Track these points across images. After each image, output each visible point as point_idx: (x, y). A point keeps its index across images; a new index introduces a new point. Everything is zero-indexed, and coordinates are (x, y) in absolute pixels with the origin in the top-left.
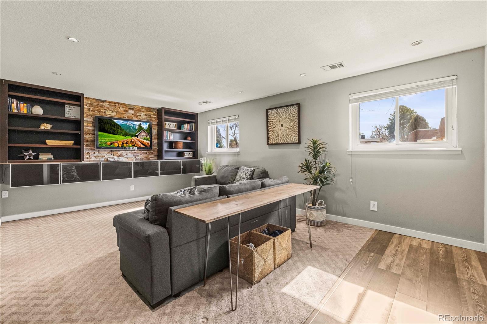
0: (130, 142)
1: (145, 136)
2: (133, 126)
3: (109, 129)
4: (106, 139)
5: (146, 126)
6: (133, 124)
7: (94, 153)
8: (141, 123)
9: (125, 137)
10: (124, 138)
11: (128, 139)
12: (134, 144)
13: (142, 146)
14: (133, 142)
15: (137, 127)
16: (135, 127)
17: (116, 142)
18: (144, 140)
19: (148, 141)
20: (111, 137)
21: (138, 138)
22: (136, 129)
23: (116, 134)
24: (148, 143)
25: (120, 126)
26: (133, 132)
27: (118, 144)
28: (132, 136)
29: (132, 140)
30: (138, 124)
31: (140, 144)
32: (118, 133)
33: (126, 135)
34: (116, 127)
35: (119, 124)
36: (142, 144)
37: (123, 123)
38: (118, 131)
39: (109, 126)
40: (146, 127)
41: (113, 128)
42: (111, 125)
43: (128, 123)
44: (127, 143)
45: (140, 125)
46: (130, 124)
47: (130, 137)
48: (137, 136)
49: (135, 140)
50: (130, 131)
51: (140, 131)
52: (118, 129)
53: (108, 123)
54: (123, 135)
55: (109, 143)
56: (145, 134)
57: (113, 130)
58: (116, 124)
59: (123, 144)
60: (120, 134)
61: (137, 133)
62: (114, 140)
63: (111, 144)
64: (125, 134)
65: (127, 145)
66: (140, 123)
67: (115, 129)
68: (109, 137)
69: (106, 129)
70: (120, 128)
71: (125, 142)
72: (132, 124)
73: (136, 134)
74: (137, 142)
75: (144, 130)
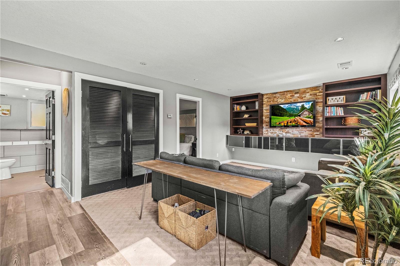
0: (294, 121)
1: (308, 115)
2: (297, 108)
3: (278, 114)
4: (276, 121)
5: (308, 105)
6: (297, 106)
7: (270, 130)
8: (304, 103)
9: (290, 117)
10: (289, 119)
11: (292, 119)
12: (297, 122)
13: (305, 124)
14: (296, 121)
15: (300, 108)
16: (298, 108)
17: (283, 122)
18: (306, 119)
19: (310, 118)
20: (279, 119)
21: (300, 117)
22: (299, 110)
23: (283, 116)
24: (310, 121)
25: (286, 110)
26: (296, 112)
27: (284, 123)
28: (295, 116)
29: (295, 120)
30: (301, 105)
31: (302, 122)
32: (284, 115)
33: (291, 116)
34: (282, 111)
35: (285, 108)
36: (304, 122)
37: (288, 106)
38: (284, 114)
39: (278, 111)
40: (309, 107)
41: (281, 112)
42: (279, 110)
43: (293, 106)
44: (290, 122)
45: (303, 106)
46: (294, 106)
47: (293, 117)
48: (300, 116)
49: (298, 119)
50: (293, 112)
51: (302, 111)
52: (284, 112)
53: (277, 109)
54: (288, 117)
55: (278, 123)
56: (307, 113)
57: (281, 113)
58: (283, 109)
59: (288, 123)
60: (286, 116)
61: (300, 113)
62: (281, 121)
63: (279, 124)
64: (289, 115)
65: (291, 123)
66: (302, 104)
67: (282, 112)
68: (278, 119)
69: (276, 113)
70: (285, 111)
71: (289, 122)
72: (295, 106)
73: (298, 114)
74: (299, 121)
75: (307, 109)
